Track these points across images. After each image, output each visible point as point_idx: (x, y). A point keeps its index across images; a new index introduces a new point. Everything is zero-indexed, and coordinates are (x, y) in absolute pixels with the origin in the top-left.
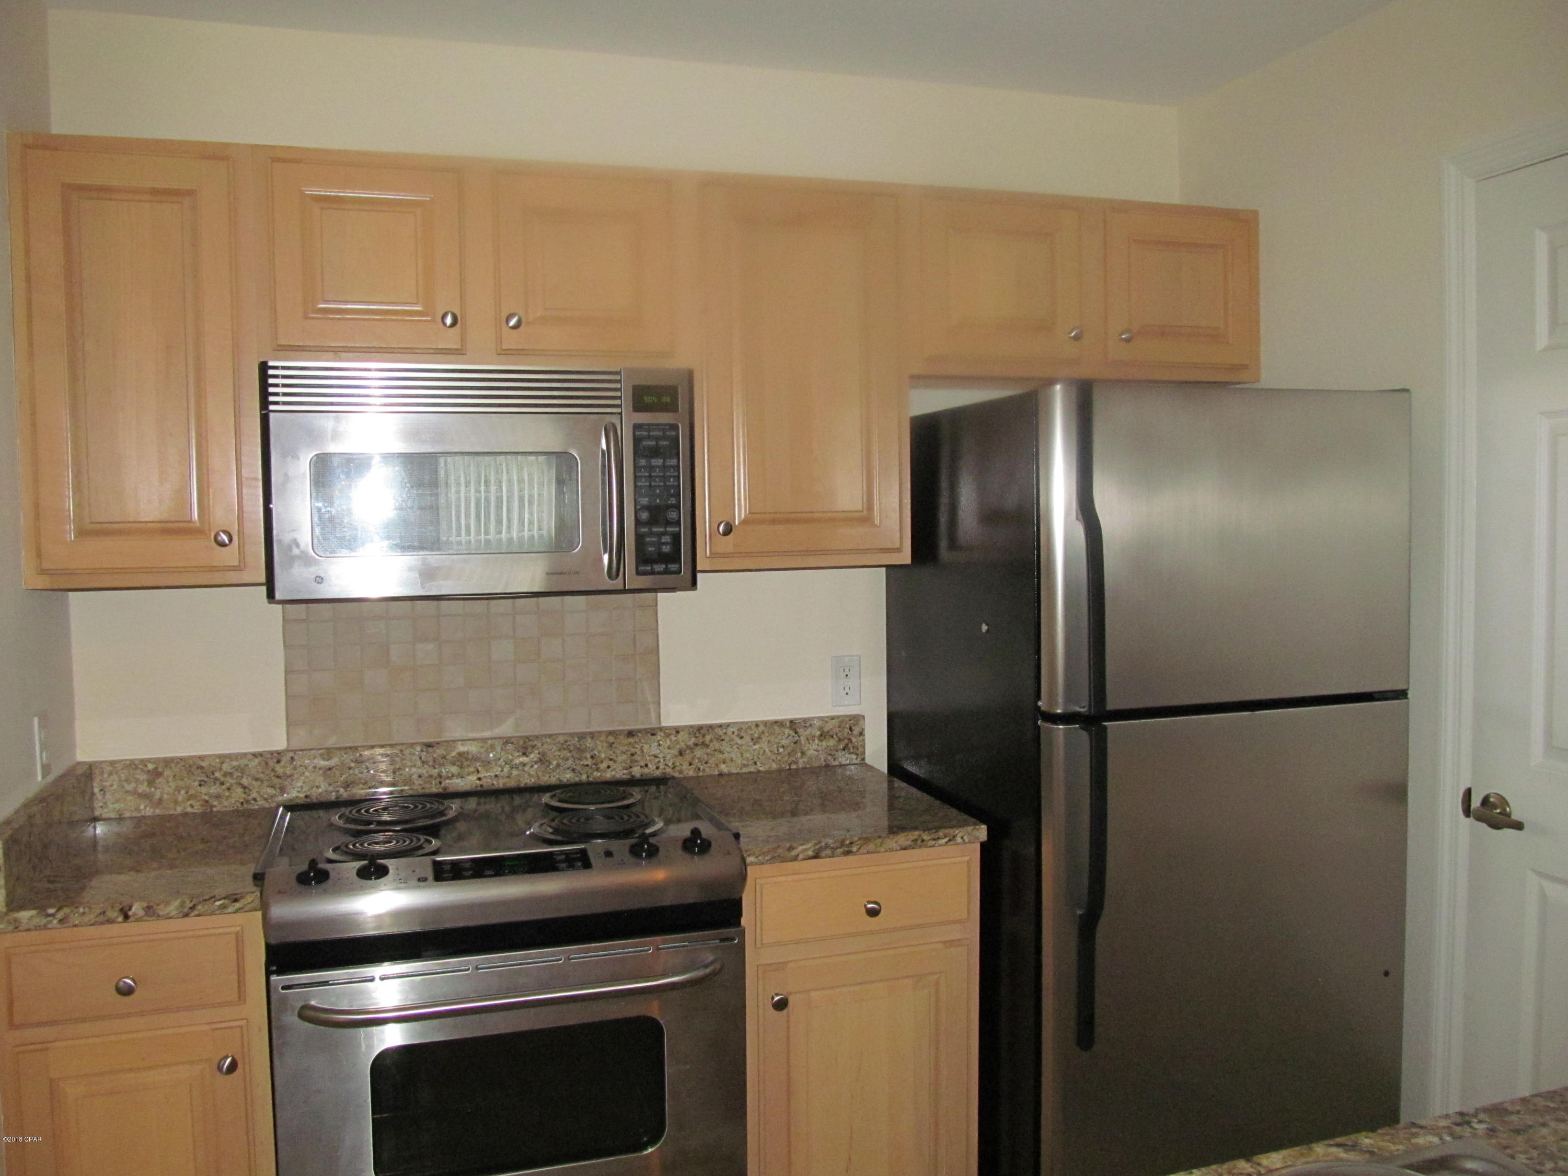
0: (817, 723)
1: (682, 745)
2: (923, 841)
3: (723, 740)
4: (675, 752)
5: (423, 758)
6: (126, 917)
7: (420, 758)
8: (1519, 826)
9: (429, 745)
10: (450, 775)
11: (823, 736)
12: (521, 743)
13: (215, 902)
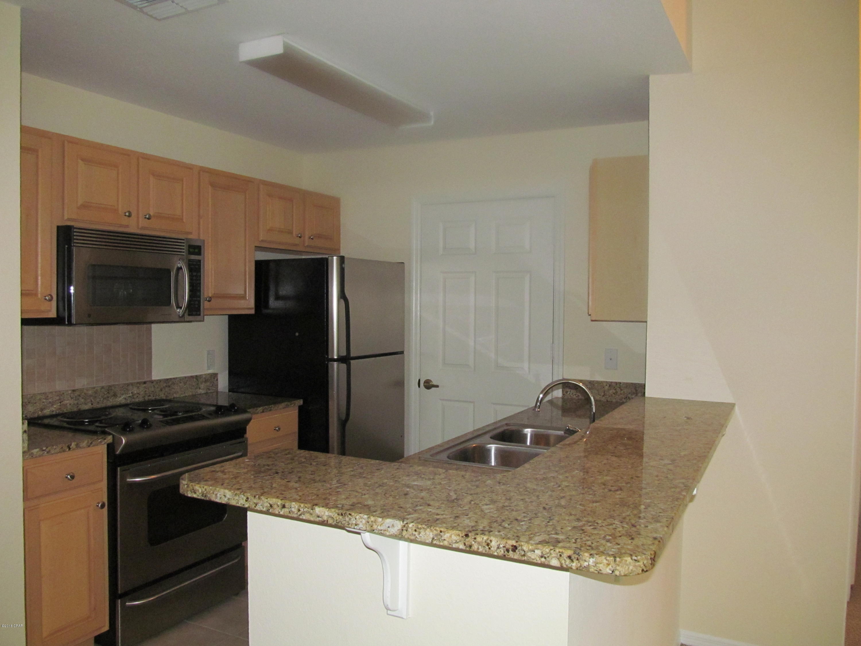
0: (204, 376)
1: (162, 386)
2: (288, 405)
3: (175, 384)
4: (159, 389)
5: (72, 396)
6: (70, 449)
7: (71, 396)
8: (437, 386)
9: (74, 391)
10: (81, 403)
11: (206, 381)
12: (107, 388)
13: (98, 440)
